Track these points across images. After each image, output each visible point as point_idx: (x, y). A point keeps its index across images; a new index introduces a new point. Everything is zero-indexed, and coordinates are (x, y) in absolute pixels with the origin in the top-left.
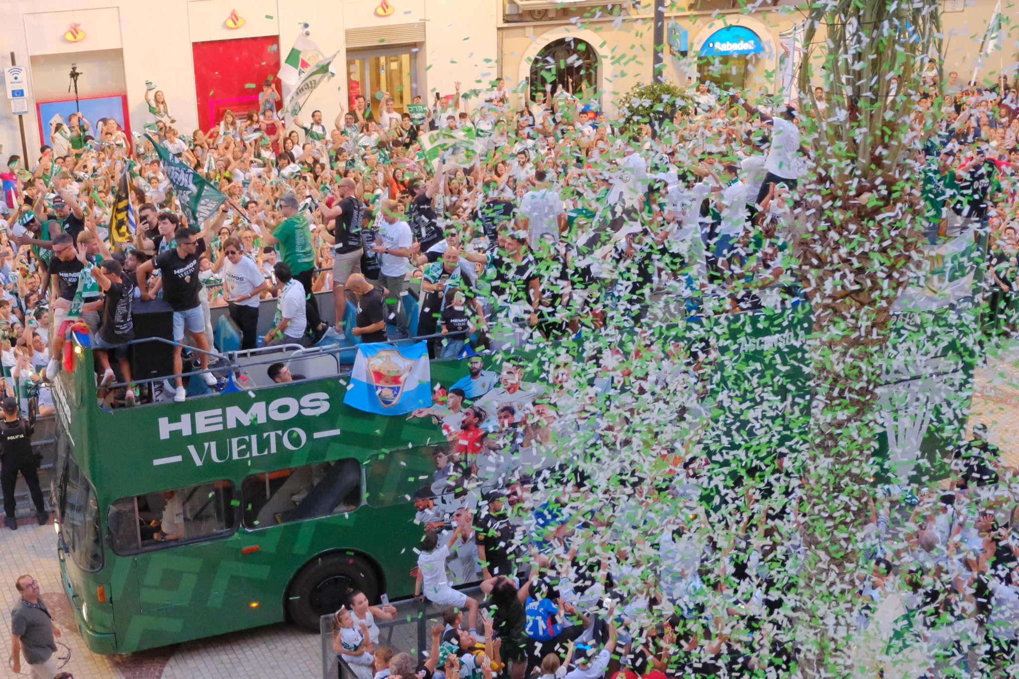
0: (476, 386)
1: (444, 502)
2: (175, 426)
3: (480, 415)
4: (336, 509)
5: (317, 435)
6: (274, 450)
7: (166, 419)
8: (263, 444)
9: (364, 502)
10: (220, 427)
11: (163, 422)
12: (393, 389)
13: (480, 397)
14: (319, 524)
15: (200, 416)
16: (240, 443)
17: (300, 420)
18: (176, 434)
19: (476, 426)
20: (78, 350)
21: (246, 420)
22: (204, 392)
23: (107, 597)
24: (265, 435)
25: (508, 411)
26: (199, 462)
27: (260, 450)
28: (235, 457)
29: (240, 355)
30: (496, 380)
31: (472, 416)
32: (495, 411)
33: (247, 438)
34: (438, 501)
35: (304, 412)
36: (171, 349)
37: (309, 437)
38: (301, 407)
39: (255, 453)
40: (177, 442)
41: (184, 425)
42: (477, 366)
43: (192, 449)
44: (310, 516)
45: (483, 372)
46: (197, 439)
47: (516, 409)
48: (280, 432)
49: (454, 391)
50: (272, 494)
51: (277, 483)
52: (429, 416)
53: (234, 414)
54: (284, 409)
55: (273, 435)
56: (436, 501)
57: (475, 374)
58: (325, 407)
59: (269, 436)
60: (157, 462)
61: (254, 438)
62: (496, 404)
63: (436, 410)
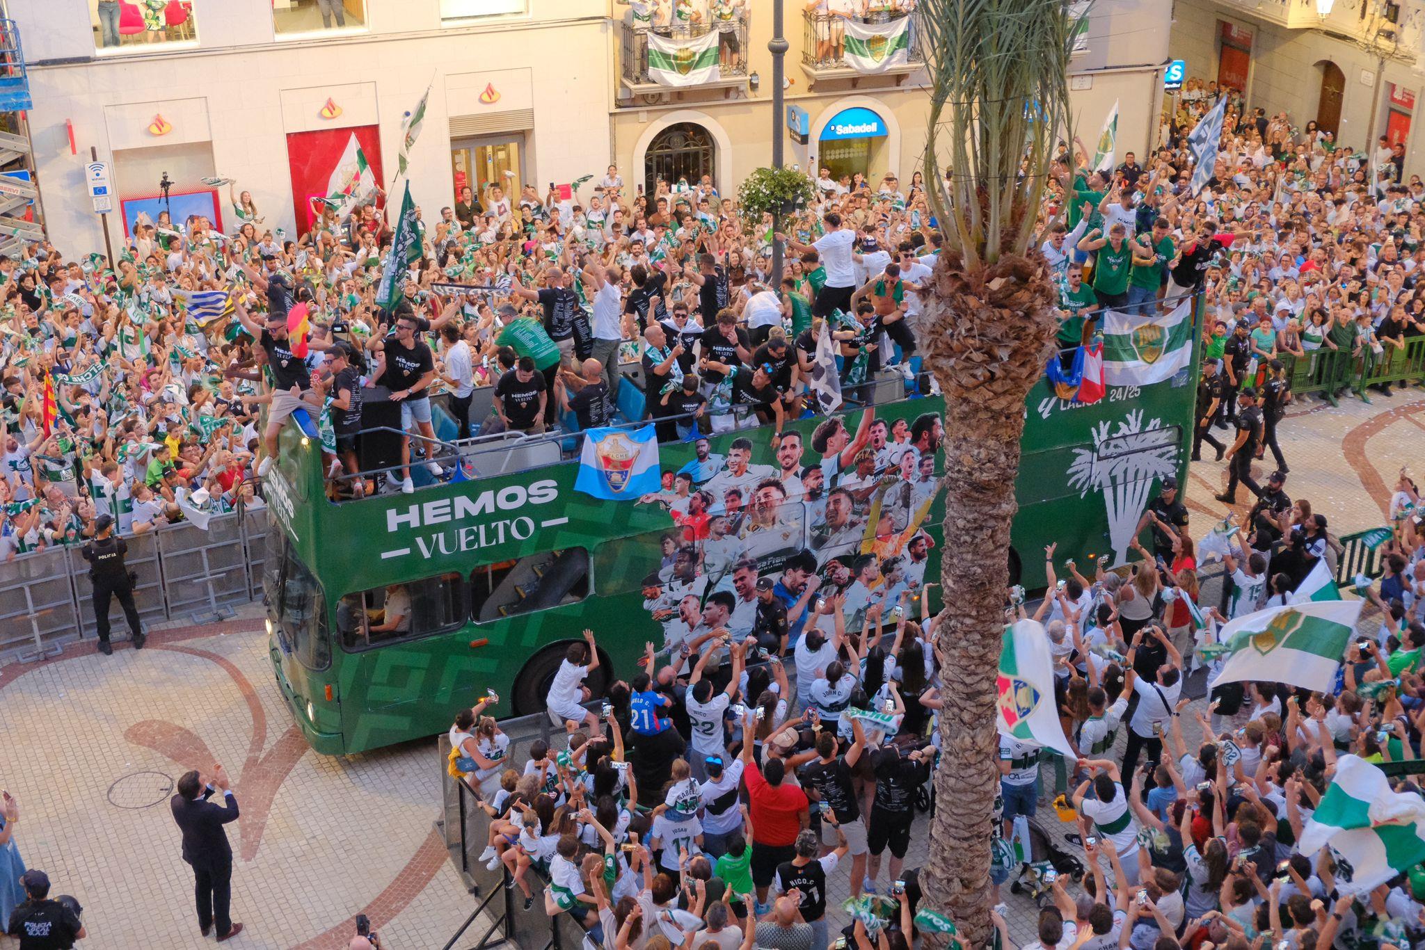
0: (703, 470)
1: (671, 589)
2: (403, 518)
3: (707, 500)
4: (564, 600)
5: (545, 524)
6: (502, 540)
7: (394, 511)
8: (491, 534)
9: (592, 591)
10: (448, 518)
11: (391, 514)
12: (621, 473)
13: (707, 481)
14: (548, 616)
15: (428, 507)
16: (468, 533)
17: (528, 509)
18: (404, 526)
19: (704, 511)
20: (305, 441)
21: (474, 510)
22: (430, 482)
23: (336, 695)
24: (493, 525)
25: (735, 494)
26: (427, 555)
27: (488, 541)
28: (464, 548)
29: (461, 444)
30: (723, 463)
31: (699, 500)
32: (723, 495)
33: (475, 528)
34: (665, 589)
35: (532, 500)
36: (399, 439)
37: (537, 526)
38: (529, 496)
39: (483, 544)
40: (406, 535)
41: (412, 517)
42: (705, 449)
43: (420, 541)
44: (539, 607)
45: (710, 455)
46: (426, 531)
47: (743, 492)
48: (508, 522)
49: (680, 475)
50: (495, 586)
51: (500, 575)
52: (657, 502)
53: (462, 504)
54: (512, 497)
55: (501, 524)
56: (663, 589)
57: (702, 458)
58: (553, 495)
59: (497, 526)
60: (385, 555)
61: (482, 528)
62: (723, 487)
63: (665, 495)
